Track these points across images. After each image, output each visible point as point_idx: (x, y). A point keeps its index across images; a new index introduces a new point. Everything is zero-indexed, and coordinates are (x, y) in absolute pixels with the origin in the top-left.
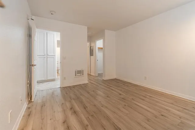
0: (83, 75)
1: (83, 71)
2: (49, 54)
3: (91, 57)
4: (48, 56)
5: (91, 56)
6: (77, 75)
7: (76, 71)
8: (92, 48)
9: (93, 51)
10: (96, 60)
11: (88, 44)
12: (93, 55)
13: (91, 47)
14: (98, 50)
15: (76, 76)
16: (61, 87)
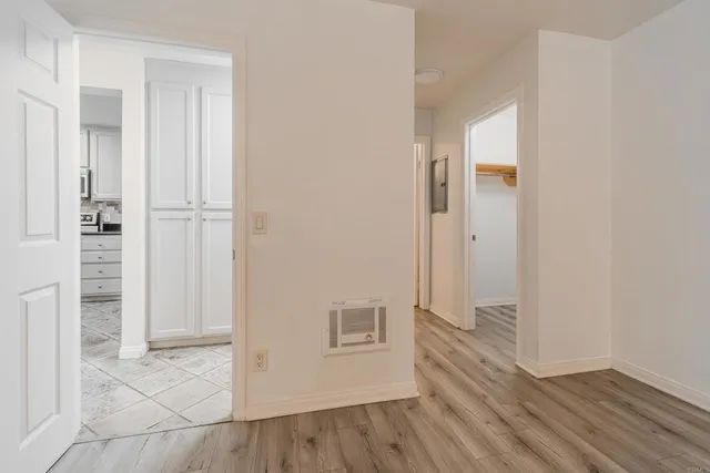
0: (382, 339)
1: (383, 311)
2: (210, 202)
3: (437, 216)
4: (206, 215)
5: (433, 211)
6: (342, 339)
7: (333, 314)
8: (439, 168)
9: (444, 185)
10: (463, 239)
11: (419, 149)
12: (445, 209)
13: (433, 163)
14: (477, 182)
15: (333, 344)
16: (237, 418)
